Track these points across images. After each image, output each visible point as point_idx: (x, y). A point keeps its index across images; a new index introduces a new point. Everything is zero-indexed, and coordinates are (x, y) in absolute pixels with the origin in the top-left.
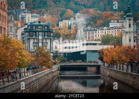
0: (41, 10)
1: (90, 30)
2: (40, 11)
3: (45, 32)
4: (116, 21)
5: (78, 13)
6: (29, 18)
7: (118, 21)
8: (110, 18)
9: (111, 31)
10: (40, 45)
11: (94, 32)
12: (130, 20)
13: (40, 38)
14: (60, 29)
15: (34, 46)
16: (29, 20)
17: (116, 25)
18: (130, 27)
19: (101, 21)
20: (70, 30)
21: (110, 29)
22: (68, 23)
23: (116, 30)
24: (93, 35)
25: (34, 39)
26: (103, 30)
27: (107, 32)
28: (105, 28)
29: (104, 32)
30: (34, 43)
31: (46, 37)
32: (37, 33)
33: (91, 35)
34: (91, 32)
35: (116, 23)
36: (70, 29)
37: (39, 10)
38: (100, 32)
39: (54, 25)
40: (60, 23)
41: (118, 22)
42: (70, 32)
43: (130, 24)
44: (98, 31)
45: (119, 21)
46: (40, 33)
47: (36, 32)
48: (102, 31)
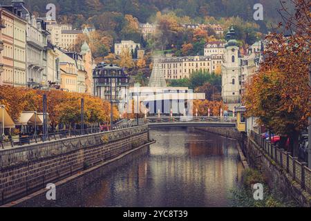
0: (76, 17)
1: (171, 61)
2: (75, 19)
3: (118, 78)
4: (215, 45)
5: (148, 24)
6: (57, 35)
7: (218, 45)
8: (205, 40)
9: (206, 63)
10: (113, 93)
11: (178, 64)
12: (233, 50)
13: (113, 85)
14: (117, 58)
15: (106, 96)
16: (57, 39)
17: (215, 53)
18: (233, 61)
19: (190, 44)
20: (135, 60)
21: (204, 60)
22: (132, 46)
23: (216, 61)
24: (175, 69)
25: (106, 87)
26: (193, 60)
27: (199, 65)
28: (197, 57)
29: (195, 65)
30: (105, 91)
31: (120, 84)
32: (109, 79)
33: (172, 69)
34: (172, 65)
35: (215, 49)
36: (136, 57)
37: (71, 17)
38: (187, 64)
39: (106, 50)
40: (116, 46)
41: (218, 47)
42: (136, 63)
43: (233, 57)
44: (184, 63)
45: (221, 45)
46: (113, 80)
47: (107, 78)
48: (191, 62)
